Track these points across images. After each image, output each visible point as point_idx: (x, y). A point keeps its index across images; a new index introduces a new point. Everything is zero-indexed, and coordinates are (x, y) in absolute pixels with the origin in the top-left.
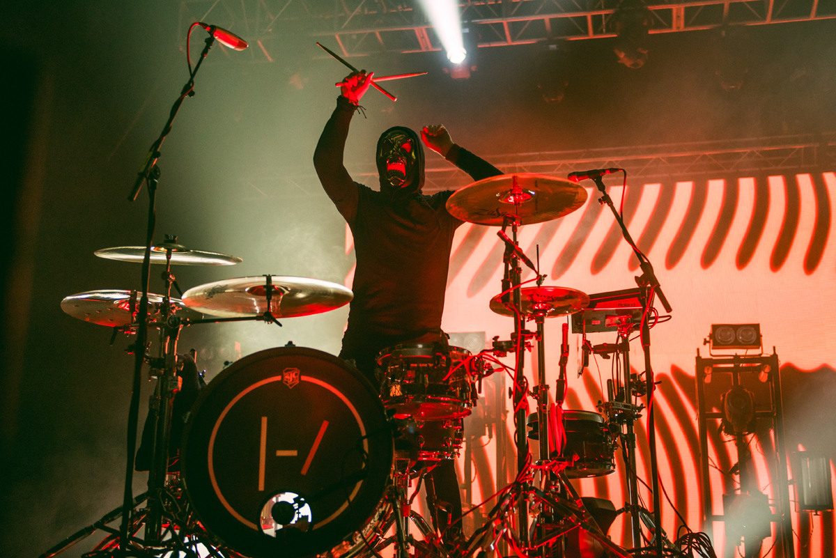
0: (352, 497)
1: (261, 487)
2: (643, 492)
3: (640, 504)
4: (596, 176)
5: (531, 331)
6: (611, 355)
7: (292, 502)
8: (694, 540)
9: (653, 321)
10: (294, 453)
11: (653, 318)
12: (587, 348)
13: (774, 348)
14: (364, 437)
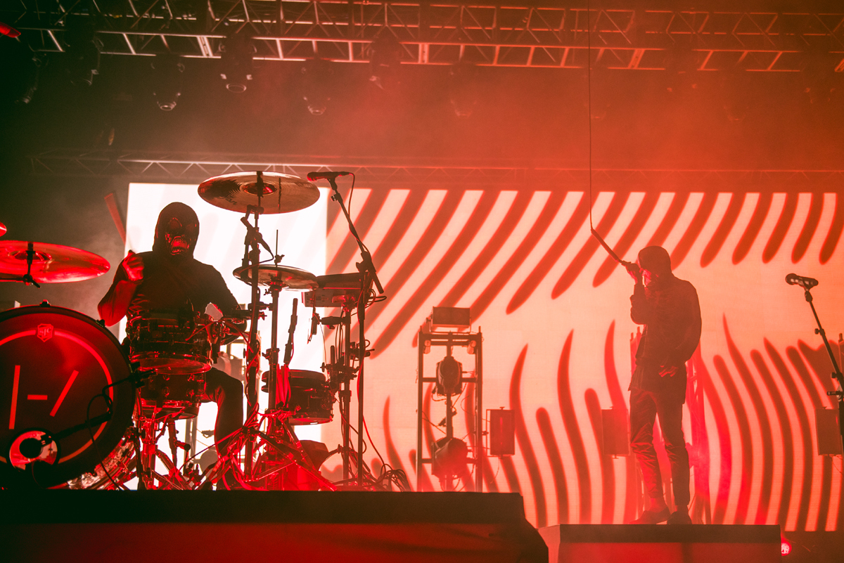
0: (95, 437)
1: (12, 426)
2: (354, 437)
3: (350, 446)
4: (331, 178)
5: (265, 303)
6: (336, 326)
7: (40, 439)
8: (393, 476)
9: (372, 300)
10: (44, 397)
11: (372, 298)
12: (316, 319)
13: (480, 328)
14: (110, 386)
